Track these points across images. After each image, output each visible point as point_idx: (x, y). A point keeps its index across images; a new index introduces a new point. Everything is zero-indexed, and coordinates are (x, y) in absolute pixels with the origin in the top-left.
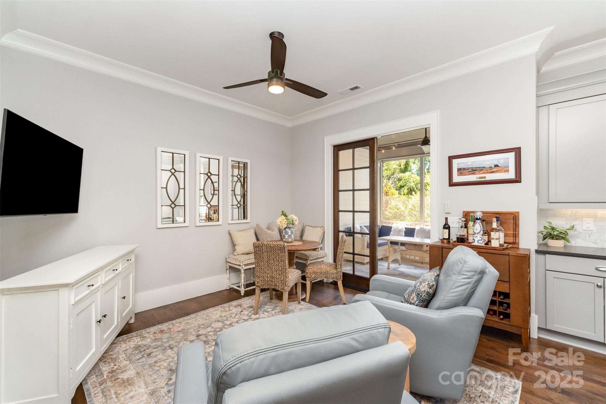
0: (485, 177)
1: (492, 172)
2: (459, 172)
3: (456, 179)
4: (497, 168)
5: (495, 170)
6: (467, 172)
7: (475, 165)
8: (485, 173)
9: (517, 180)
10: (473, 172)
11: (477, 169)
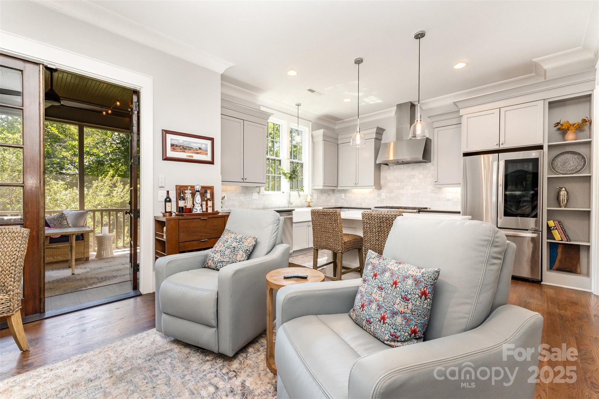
0: (192, 157)
1: (197, 153)
2: (172, 147)
3: (170, 154)
4: (201, 150)
5: (199, 152)
6: (179, 149)
7: (185, 144)
8: (192, 153)
9: (212, 163)
10: (184, 150)
11: (187, 148)
